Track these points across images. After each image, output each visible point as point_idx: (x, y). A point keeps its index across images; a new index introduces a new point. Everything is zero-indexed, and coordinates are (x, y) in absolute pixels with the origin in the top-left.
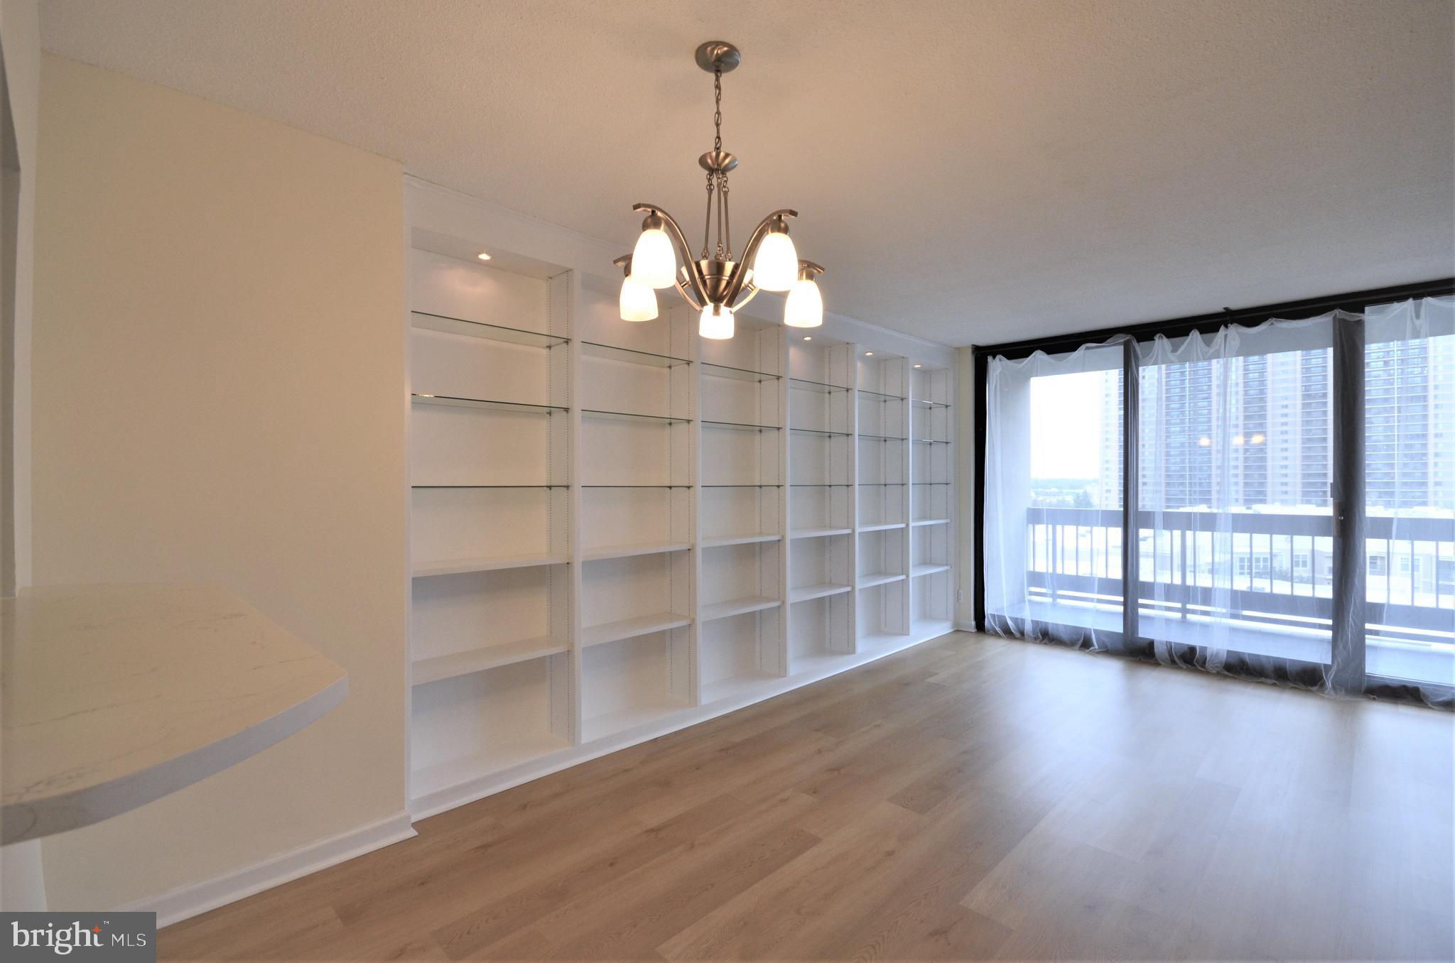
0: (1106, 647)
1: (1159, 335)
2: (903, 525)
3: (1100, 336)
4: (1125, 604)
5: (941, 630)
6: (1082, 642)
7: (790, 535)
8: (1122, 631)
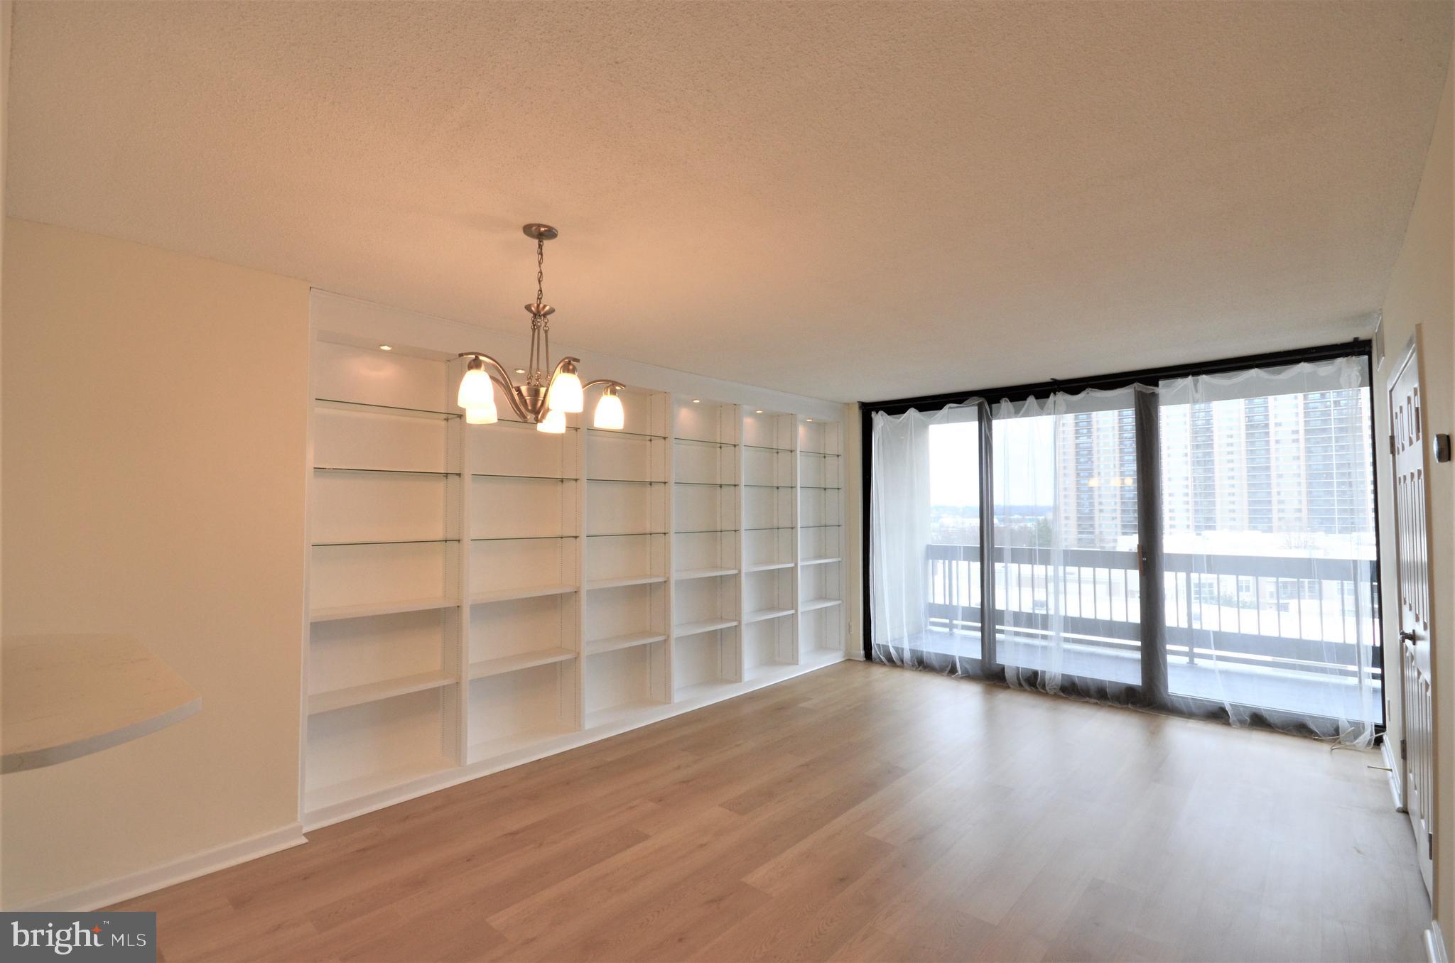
0: (968, 672)
1: (1004, 399)
2: (792, 565)
3: (959, 398)
4: (982, 629)
5: (832, 659)
6: (948, 668)
7: (674, 577)
8: (979, 657)
